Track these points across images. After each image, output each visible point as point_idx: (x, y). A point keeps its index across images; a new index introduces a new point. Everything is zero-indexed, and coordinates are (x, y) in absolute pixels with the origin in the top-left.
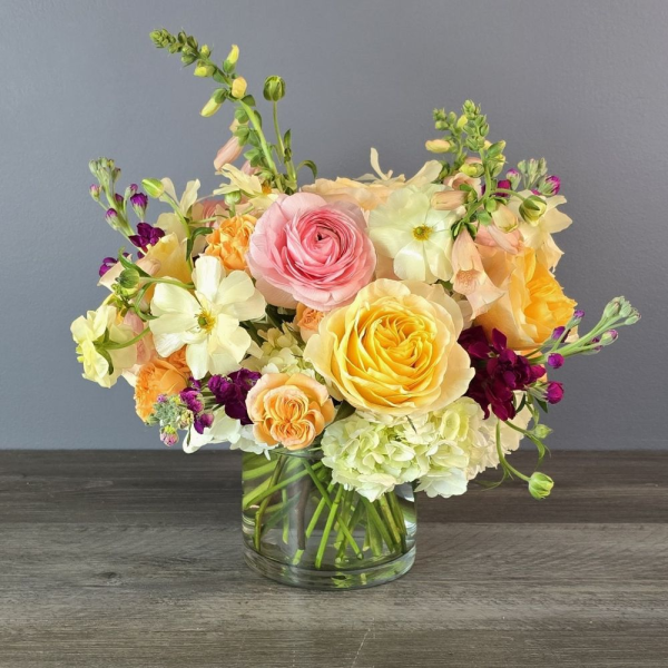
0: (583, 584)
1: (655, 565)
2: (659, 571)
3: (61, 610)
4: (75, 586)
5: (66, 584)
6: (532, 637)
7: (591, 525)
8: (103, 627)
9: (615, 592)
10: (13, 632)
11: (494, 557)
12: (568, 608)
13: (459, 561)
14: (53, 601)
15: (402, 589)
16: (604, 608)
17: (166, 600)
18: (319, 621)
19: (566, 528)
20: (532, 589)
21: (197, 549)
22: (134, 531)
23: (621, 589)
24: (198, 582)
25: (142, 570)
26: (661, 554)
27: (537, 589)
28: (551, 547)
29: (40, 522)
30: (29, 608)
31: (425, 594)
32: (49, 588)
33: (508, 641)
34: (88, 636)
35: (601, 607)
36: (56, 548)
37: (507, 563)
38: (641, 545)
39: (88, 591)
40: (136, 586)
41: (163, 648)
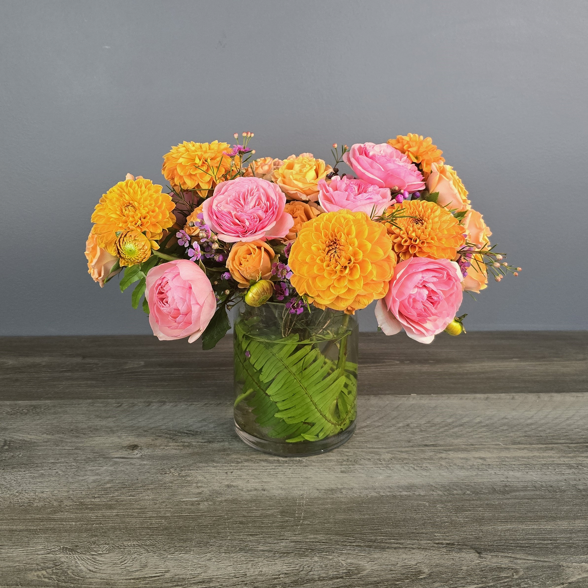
0: (477, 450)
1: (526, 432)
2: (529, 436)
3: (94, 481)
4: (106, 458)
5: (102, 456)
6: (442, 502)
7: (478, 395)
8: (123, 497)
9: (499, 457)
10: (55, 504)
11: (412, 425)
12: (467, 473)
13: (387, 430)
14: (89, 473)
15: (347, 458)
16: (493, 472)
17: (172, 470)
18: (285, 489)
19: (461, 399)
20: (440, 455)
21: (200, 422)
22: (154, 406)
23: (504, 454)
24: (197, 454)
25: (158, 442)
26: (529, 421)
27: (443, 455)
28: (451, 417)
29: (89, 399)
30: (71, 480)
31: (363, 462)
32: (88, 461)
33: (425, 506)
34: (111, 507)
35: (490, 471)
36: (98, 423)
37: (421, 431)
38: (514, 413)
39: (116, 463)
40: (151, 457)
41: (166, 518)
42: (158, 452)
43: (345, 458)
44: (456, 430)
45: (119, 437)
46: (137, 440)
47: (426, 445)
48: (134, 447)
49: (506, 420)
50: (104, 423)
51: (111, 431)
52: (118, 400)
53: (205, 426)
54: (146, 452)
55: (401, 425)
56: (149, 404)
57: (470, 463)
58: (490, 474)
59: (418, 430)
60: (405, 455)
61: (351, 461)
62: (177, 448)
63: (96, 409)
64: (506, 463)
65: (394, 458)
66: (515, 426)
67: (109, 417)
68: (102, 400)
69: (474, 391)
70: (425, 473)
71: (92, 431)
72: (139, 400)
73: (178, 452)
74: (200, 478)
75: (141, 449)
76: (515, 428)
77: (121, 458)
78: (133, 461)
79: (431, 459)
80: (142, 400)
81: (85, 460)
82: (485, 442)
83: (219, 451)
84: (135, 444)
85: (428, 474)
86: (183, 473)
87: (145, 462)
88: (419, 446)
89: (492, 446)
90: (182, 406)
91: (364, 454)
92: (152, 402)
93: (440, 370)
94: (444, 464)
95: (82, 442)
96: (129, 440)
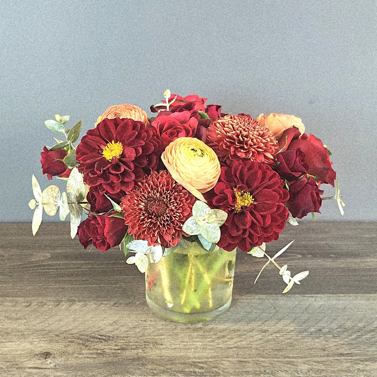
44: (369, 336)
45: (31, 343)
46: (49, 346)
47: (341, 355)
48: (47, 355)
50: (14, 325)
51: (22, 336)
53: (117, 329)
54: (60, 360)
55: (313, 329)
56: (58, 303)
59: (331, 336)
61: (268, 373)
62: (90, 356)
68: (11, 299)
72: (48, 299)
75: (54, 358)
77: (35, 368)
91: (280, 364)
96: (41, 346)
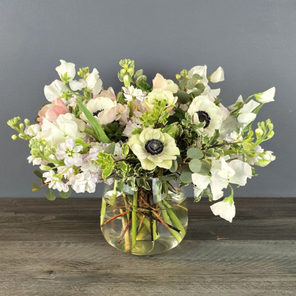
42: (66, 275)
43: (183, 280)
49: (287, 258)
52: (40, 242)
57: (261, 285)
58: (274, 292)
60: (221, 280)
63: (25, 247)
64: (285, 285)
65: (214, 281)
66: (292, 261)
67: (34, 253)
69: (268, 238)
70: (232, 291)
71: (24, 262)
73: (78, 275)
74: (93, 292)
76: (292, 263)
78: (51, 281)
79: (237, 282)
80: (55, 242)
81: (20, 280)
82: (272, 271)
83: (104, 275)
84: (52, 270)
85: (234, 291)
86: (82, 289)
87: (58, 282)
88: (230, 273)
89: (276, 274)
90: (81, 246)
92: (61, 243)
93: (247, 224)
94: (245, 285)
95: (18, 269)
